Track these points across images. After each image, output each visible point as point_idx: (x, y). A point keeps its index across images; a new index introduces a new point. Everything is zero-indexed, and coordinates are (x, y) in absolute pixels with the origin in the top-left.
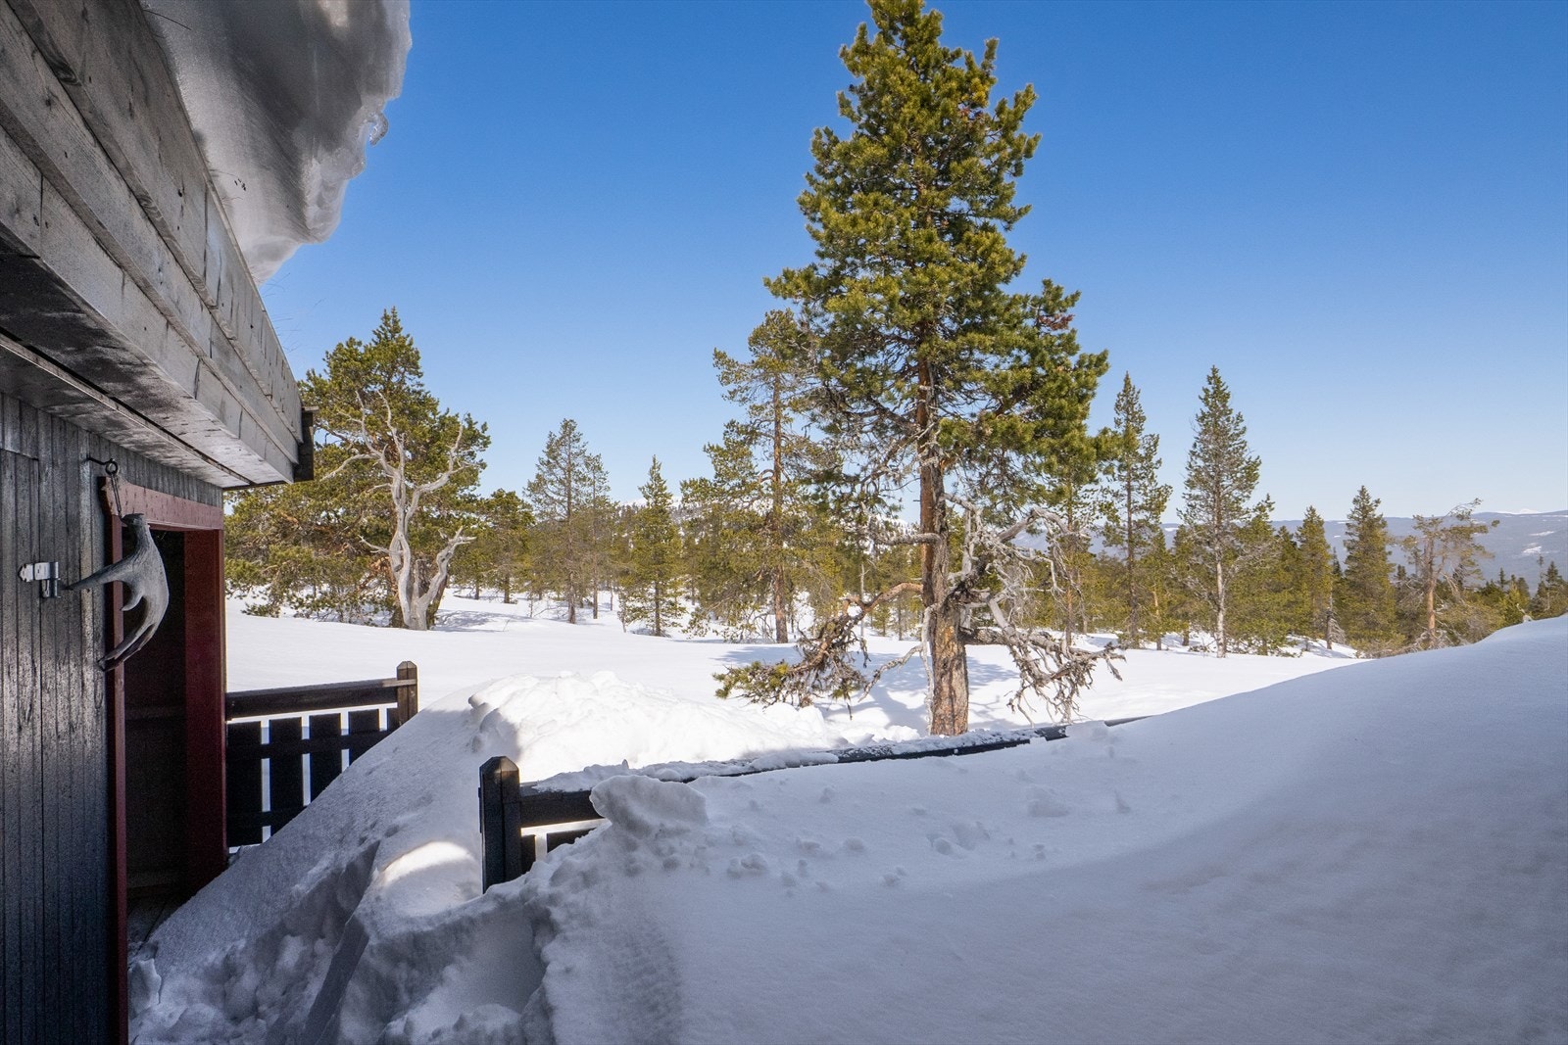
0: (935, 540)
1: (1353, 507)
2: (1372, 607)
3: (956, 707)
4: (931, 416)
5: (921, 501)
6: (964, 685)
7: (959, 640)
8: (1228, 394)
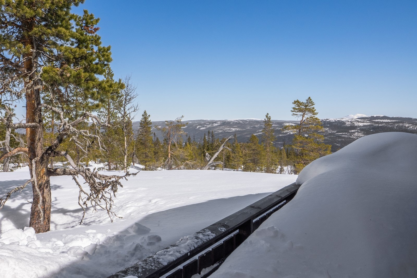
0: (37, 126)
1: (142, 117)
2: (147, 151)
3: (46, 206)
4: (35, 65)
5: (26, 107)
6: (49, 195)
7: (47, 174)
8: (113, 74)
